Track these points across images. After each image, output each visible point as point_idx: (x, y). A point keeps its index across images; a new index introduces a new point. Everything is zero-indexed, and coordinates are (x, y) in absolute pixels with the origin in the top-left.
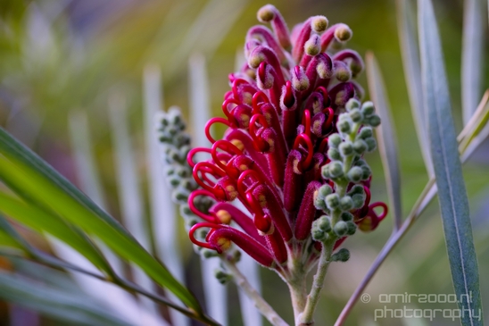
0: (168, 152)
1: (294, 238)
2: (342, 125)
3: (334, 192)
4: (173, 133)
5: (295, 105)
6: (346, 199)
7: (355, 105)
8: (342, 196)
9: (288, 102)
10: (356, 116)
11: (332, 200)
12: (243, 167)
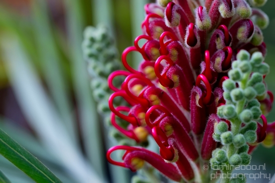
0: (95, 68)
1: (200, 158)
2: (233, 75)
3: (229, 129)
4: (100, 50)
5: (199, 44)
6: (239, 137)
7: (245, 58)
8: (236, 134)
9: (192, 42)
10: (244, 68)
11: (226, 138)
12: (153, 97)
